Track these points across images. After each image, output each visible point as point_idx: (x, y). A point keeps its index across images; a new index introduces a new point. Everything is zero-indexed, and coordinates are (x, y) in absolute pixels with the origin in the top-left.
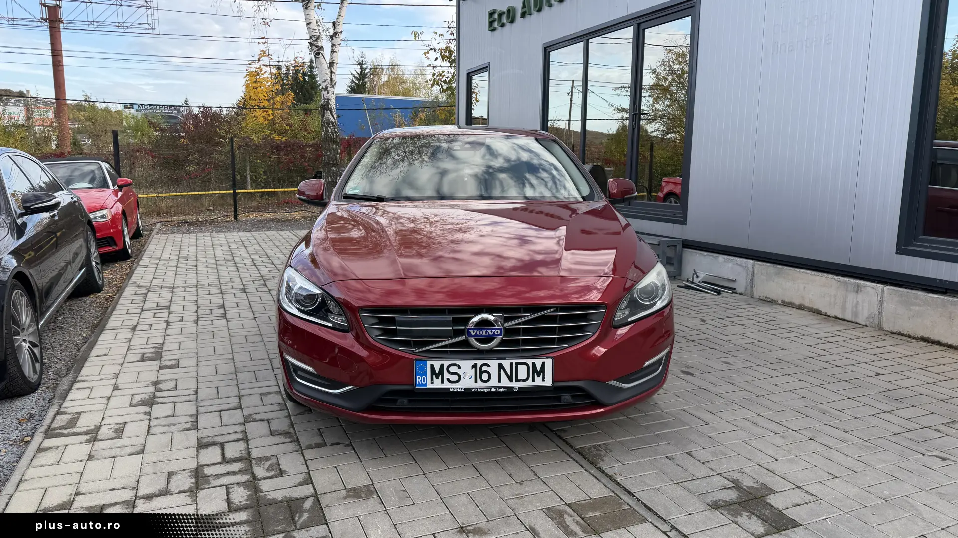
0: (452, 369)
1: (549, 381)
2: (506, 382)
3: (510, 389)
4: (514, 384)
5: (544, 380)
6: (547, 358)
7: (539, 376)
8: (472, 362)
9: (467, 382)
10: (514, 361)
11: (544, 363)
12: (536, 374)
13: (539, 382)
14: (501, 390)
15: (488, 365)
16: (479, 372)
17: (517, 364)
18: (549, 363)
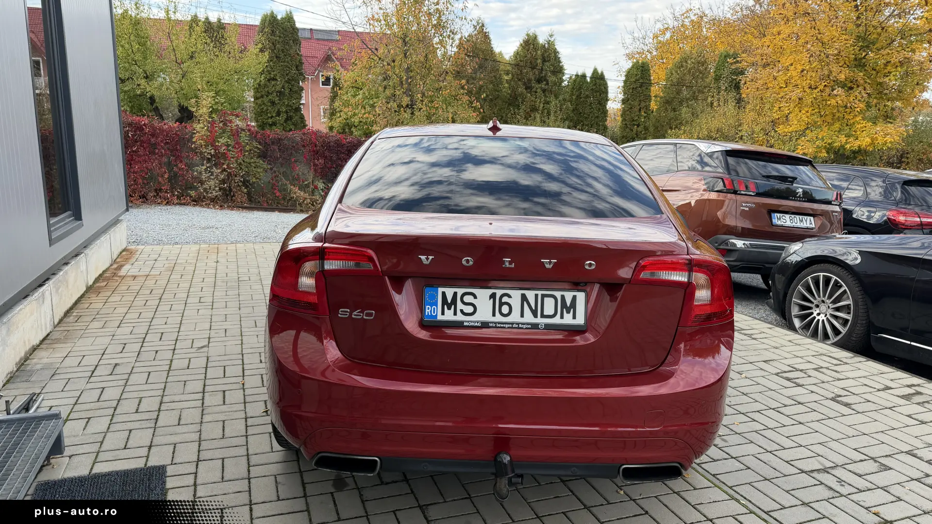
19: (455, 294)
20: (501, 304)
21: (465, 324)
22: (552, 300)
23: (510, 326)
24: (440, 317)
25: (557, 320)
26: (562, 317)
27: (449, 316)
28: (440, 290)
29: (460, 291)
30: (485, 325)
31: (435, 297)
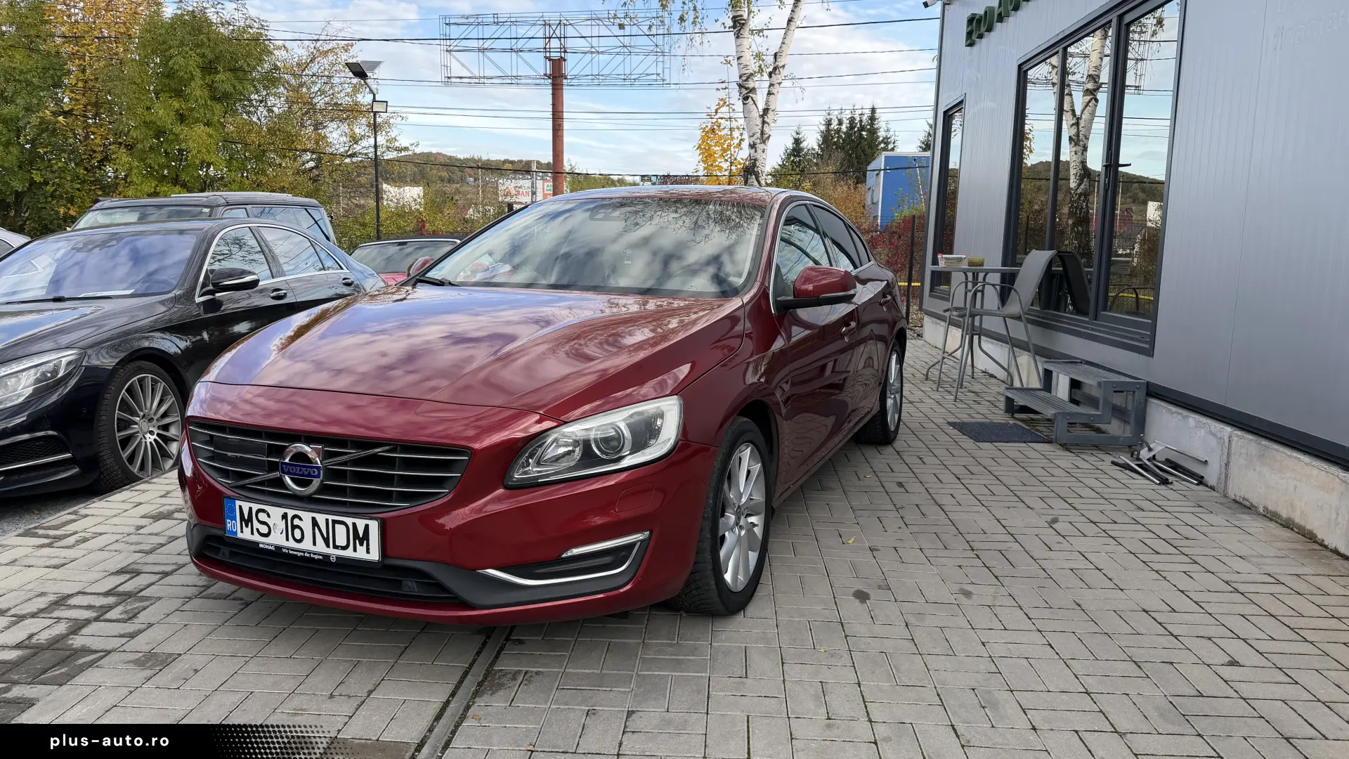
0: (262, 517)
1: (374, 555)
2: (321, 547)
3: (327, 557)
4: (331, 551)
5: (368, 552)
6: (371, 519)
7: (361, 544)
8: (282, 511)
9: (277, 539)
10: (331, 518)
11: (367, 526)
12: (357, 541)
13: (361, 553)
14: (316, 557)
15: (301, 519)
16: (292, 527)
17: (334, 522)
18: (374, 526)
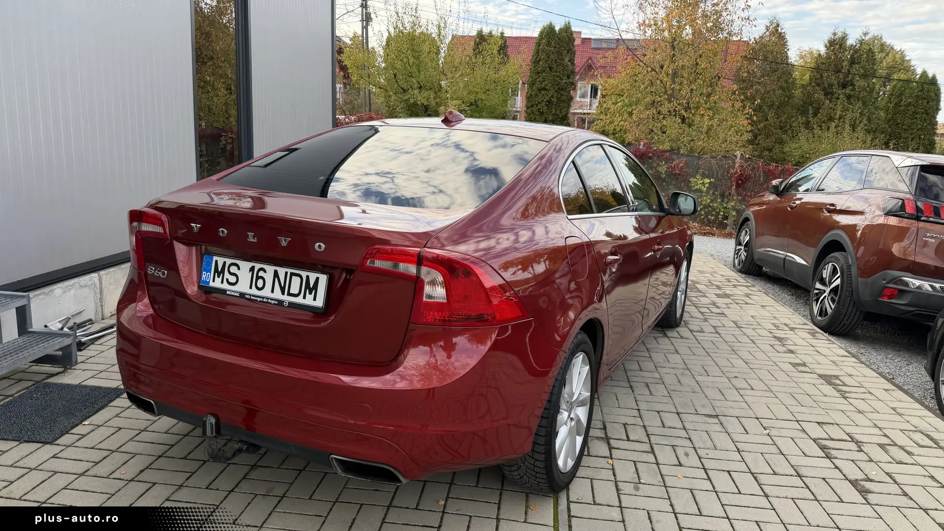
19: (225, 263)
20: (258, 278)
21: (228, 293)
22: (298, 279)
23: (262, 299)
24: (212, 284)
25: (299, 300)
26: (304, 297)
27: (217, 284)
28: (215, 258)
29: (229, 261)
30: (242, 295)
31: (210, 264)
